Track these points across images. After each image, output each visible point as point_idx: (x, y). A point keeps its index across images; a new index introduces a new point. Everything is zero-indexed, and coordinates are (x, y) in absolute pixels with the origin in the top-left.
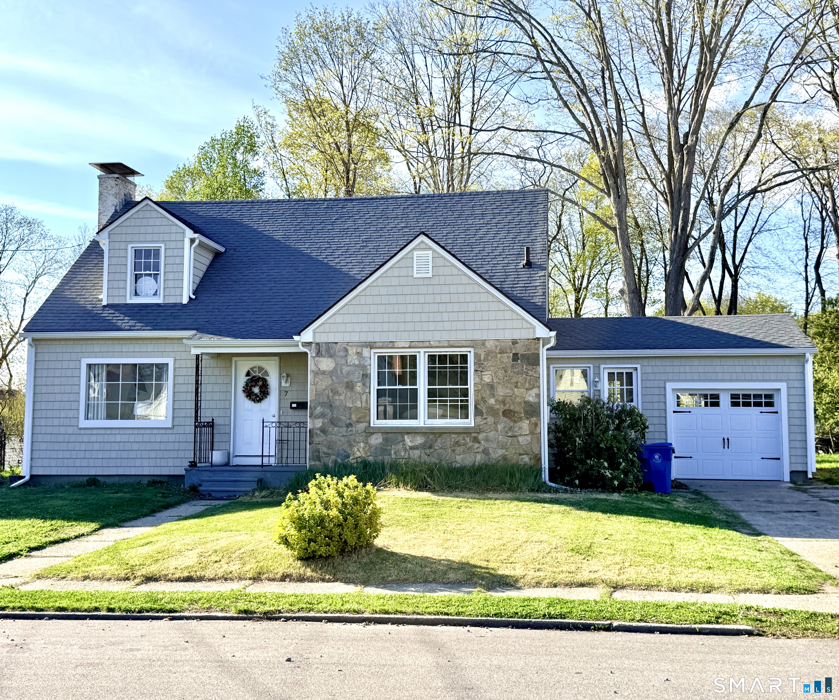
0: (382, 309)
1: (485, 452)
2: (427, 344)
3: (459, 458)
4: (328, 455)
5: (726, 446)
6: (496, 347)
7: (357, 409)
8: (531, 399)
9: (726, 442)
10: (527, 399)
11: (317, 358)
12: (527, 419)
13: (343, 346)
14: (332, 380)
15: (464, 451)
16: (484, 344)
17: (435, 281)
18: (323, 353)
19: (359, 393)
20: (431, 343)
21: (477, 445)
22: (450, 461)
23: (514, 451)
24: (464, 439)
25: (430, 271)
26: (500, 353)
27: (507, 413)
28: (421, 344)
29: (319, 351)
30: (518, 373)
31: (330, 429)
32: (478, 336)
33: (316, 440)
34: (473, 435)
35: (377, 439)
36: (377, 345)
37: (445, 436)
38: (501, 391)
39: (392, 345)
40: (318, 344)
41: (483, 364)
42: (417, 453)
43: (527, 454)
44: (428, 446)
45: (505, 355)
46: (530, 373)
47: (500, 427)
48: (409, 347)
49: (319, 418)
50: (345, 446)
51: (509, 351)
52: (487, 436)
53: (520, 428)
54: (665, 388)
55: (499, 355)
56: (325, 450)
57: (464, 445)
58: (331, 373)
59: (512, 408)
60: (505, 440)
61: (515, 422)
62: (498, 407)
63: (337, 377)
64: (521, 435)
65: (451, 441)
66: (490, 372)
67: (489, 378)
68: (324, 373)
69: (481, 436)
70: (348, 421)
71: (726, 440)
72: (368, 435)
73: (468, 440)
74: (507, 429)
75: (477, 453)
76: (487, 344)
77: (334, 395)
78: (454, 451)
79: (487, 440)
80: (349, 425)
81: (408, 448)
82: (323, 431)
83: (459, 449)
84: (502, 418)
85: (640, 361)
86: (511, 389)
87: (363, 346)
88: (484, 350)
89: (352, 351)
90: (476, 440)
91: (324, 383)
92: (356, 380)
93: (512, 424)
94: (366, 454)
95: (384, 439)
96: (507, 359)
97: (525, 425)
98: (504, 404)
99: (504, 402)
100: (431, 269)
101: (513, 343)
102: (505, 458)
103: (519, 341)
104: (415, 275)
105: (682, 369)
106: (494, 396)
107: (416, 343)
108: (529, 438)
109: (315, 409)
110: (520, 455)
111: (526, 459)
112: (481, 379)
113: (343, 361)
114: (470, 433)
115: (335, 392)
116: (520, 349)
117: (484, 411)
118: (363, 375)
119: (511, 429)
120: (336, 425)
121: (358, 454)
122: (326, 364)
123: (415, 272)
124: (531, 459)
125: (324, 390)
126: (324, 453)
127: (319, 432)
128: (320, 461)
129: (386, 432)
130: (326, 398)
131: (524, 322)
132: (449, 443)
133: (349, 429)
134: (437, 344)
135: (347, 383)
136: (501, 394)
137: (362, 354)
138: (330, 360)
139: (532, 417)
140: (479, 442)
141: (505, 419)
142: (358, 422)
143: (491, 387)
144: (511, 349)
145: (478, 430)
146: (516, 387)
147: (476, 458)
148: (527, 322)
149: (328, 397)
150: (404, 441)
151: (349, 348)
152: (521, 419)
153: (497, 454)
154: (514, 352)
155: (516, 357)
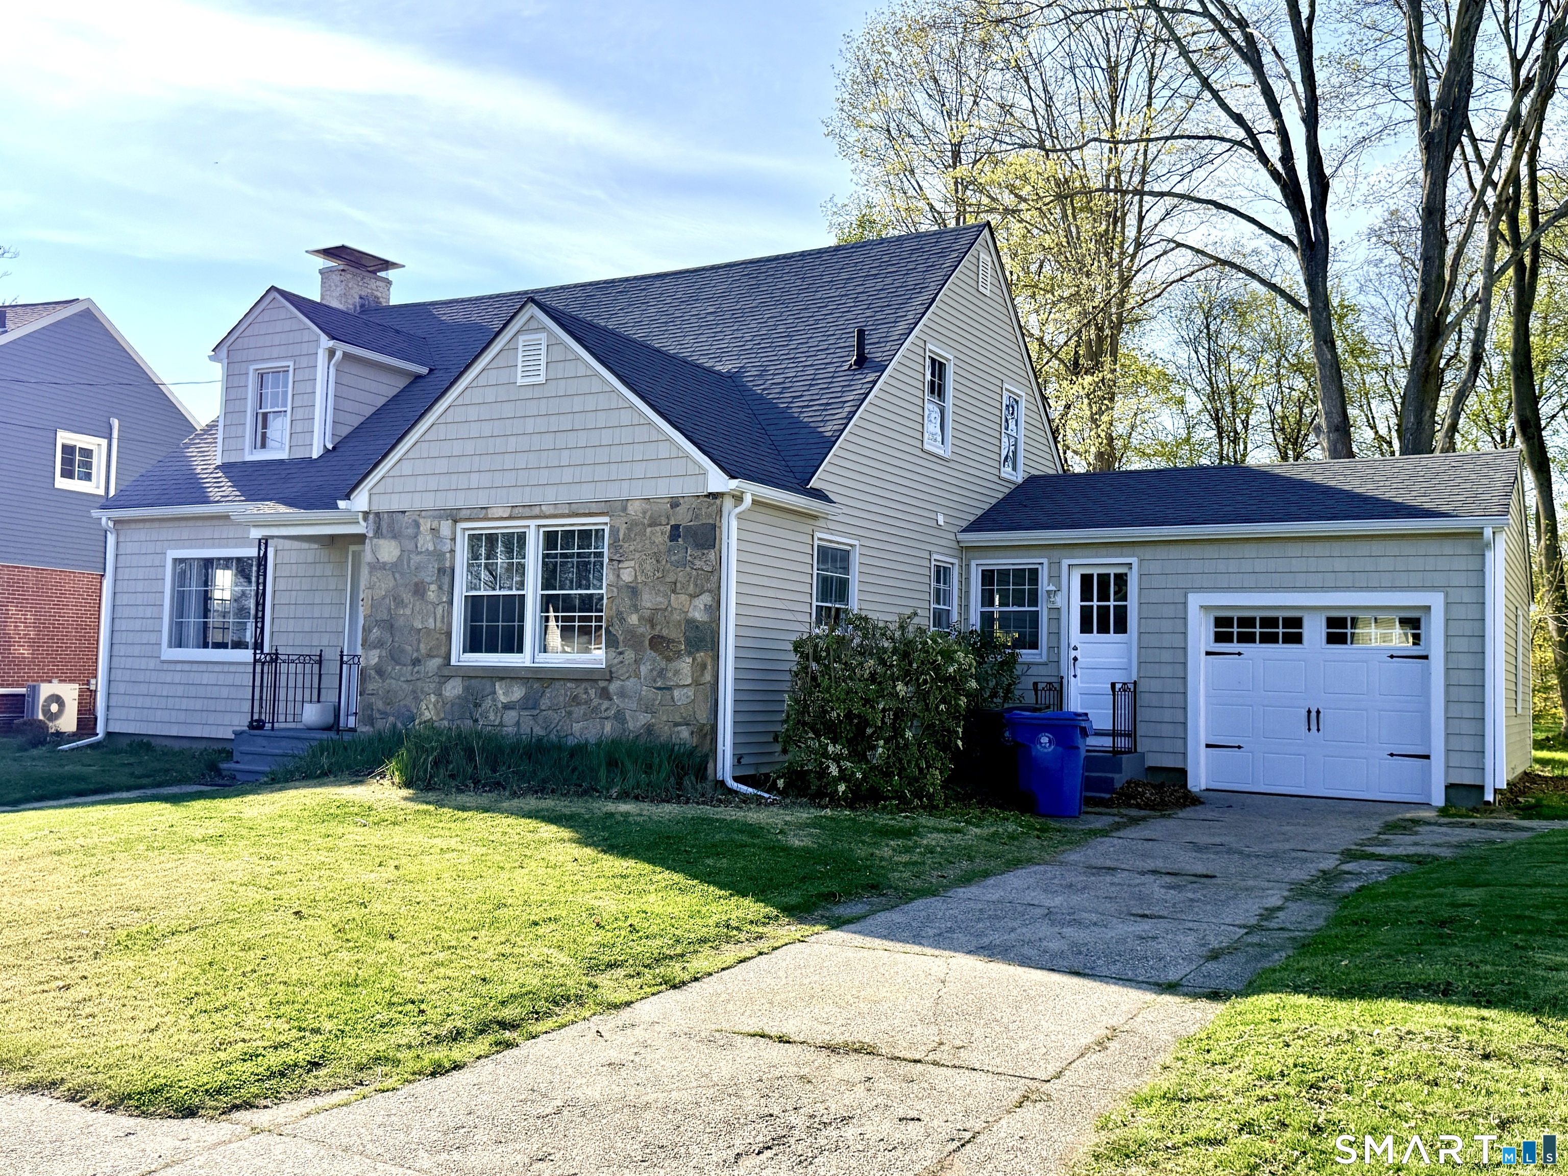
0: (469, 448)
1: (620, 717)
2: (536, 511)
3: (576, 727)
4: (385, 715)
5: (1314, 727)
6: (644, 513)
7: (428, 632)
8: (698, 615)
9: (1313, 718)
10: (690, 615)
11: (375, 540)
12: (690, 654)
13: (414, 517)
14: (395, 579)
15: (585, 714)
16: (624, 509)
17: (550, 390)
18: (384, 531)
19: (432, 603)
20: (543, 508)
21: (606, 704)
22: (562, 734)
23: (665, 718)
24: (586, 693)
25: (543, 372)
26: (650, 525)
27: (658, 643)
28: (527, 512)
29: (378, 528)
30: (677, 564)
31: (390, 668)
32: (614, 493)
33: (371, 687)
34: (602, 684)
35: (454, 688)
36: (463, 514)
37: (557, 684)
38: (648, 600)
39: (482, 514)
40: (377, 514)
41: (621, 547)
42: (511, 716)
43: (688, 725)
44: (529, 704)
45: (658, 528)
46: (698, 564)
47: (644, 669)
48: (510, 518)
49: (375, 648)
50: (409, 701)
51: (664, 522)
52: (622, 686)
53: (677, 672)
54: (1185, 604)
55: (649, 530)
56: (380, 705)
57: (586, 703)
58: (394, 568)
59: (665, 632)
60: (651, 695)
61: (669, 659)
62: (641, 630)
63: (402, 574)
64: (678, 686)
65: (566, 695)
66: (632, 563)
67: (630, 574)
68: (383, 566)
69: (613, 687)
70: (415, 655)
71: (1314, 714)
72: (443, 680)
73: (592, 692)
74: (655, 673)
75: (606, 718)
76: (631, 509)
77: (396, 607)
78: (570, 713)
79: (622, 694)
80: (416, 662)
81: (500, 706)
82: (380, 672)
83: (579, 711)
84: (649, 651)
85: (1140, 550)
86: (665, 595)
87: (441, 517)
88: (624, 520)
89: (425, 525)
90: (605, 694)
91: (385, 584)
92: (428, 579)
93: (663, 664)
94: (438, 714)
95: (466, 689)
96: (660, 536)
97: (685, 665)
98: (653, 627)
99: (652, 622)
100: (543, 367)
101: (672, 507)
102: (649, 729)
103: (681, 501)
104: (520, 381)
105: (1221, 566)
106: (635, 608)
107: (521, 510)
108: (690, 692)
109: (370, 631)
110: (677, 725)
111: (684, 733)
112: (618, 576)
113: (411, 546)
114: (596, 681)
115: (399, 602)
116: (682, 517)
117: (621, 638)
118: (439, 570)
119: (662, 673)
120: (398, 663)
121: (427, 715)
122: (388, 551)
123: (519, 374)
124: (692, 733)
125: (384, 598)
126: (378, 710)
127: (373, 673)
128: (372, 725)
129: (470, 675)
130: (385, 611)
131: (690, 463)
132: (561, 699)
133: (416, 670)
134: (551, 510)
135: (416, 584)
136: (649, 605)
137: (438, 531)
138: (393, 543)
139: (698, 650)
140: (611, 699)
141: (653, 654)
142: (430, 656)
143: (633, 591)
144: (668, 518)
145: (609, 674)
146: (674, 591)
147: (603, 728)
148: (695, 462)
149: (390, 610)
150: (495, 693)
151: (421, 521)
152: (678, 655)
153: (637, 721)
154: (672, 523)
155: (675, 533)
